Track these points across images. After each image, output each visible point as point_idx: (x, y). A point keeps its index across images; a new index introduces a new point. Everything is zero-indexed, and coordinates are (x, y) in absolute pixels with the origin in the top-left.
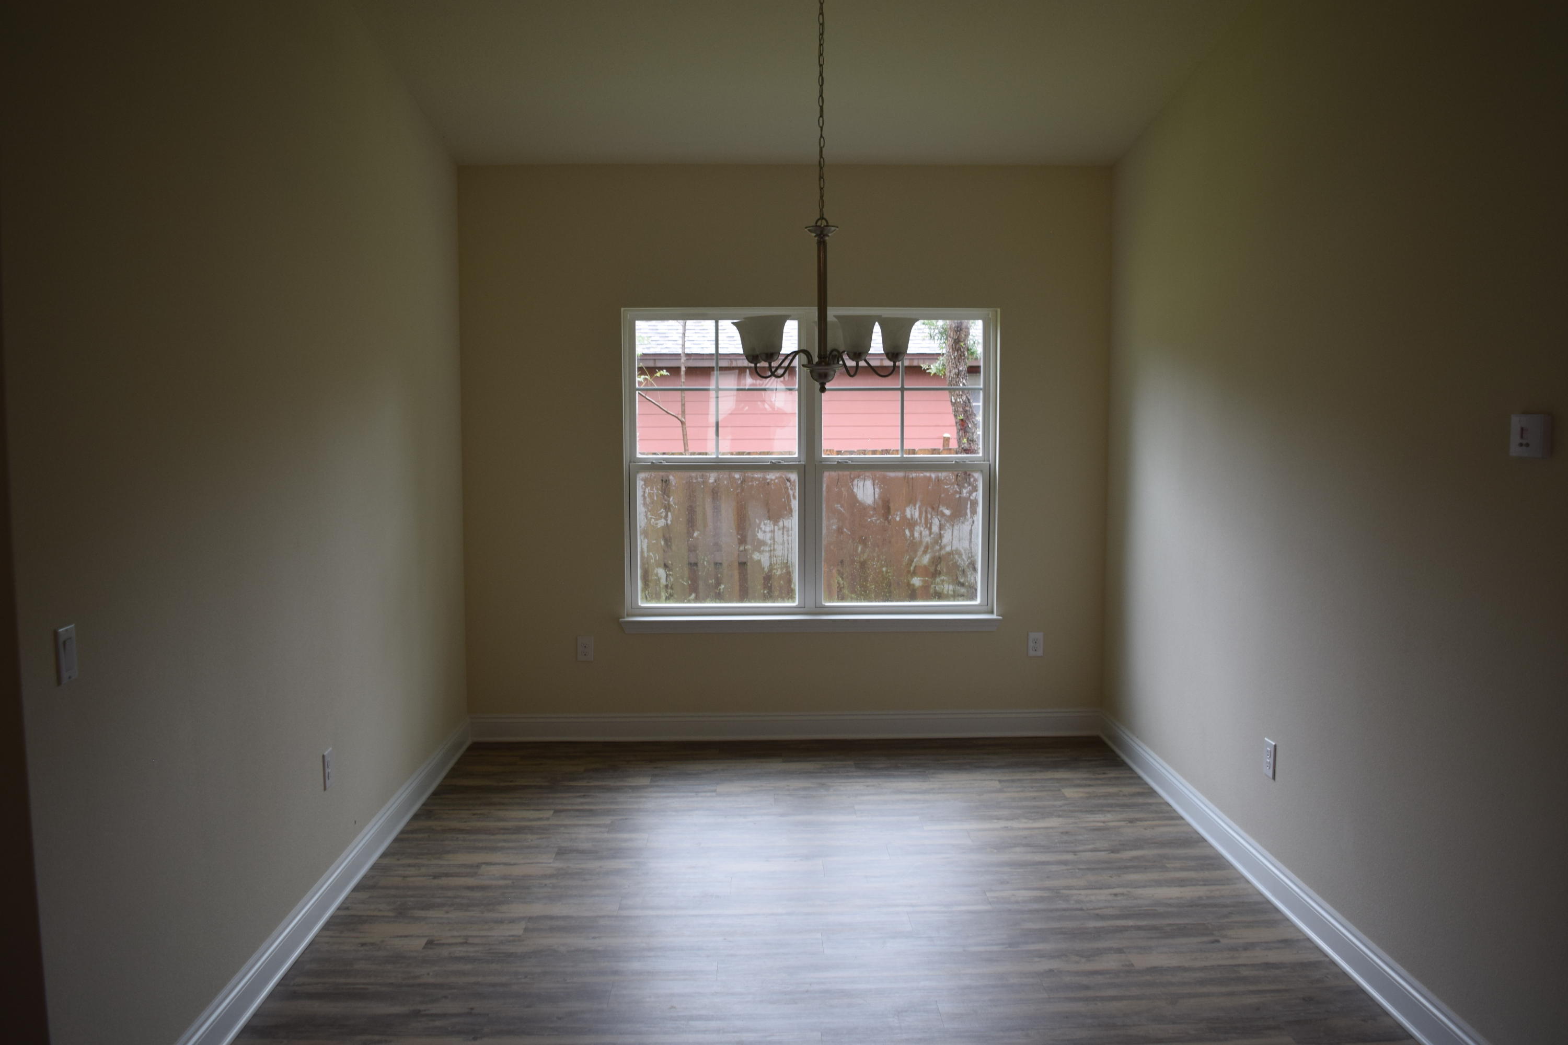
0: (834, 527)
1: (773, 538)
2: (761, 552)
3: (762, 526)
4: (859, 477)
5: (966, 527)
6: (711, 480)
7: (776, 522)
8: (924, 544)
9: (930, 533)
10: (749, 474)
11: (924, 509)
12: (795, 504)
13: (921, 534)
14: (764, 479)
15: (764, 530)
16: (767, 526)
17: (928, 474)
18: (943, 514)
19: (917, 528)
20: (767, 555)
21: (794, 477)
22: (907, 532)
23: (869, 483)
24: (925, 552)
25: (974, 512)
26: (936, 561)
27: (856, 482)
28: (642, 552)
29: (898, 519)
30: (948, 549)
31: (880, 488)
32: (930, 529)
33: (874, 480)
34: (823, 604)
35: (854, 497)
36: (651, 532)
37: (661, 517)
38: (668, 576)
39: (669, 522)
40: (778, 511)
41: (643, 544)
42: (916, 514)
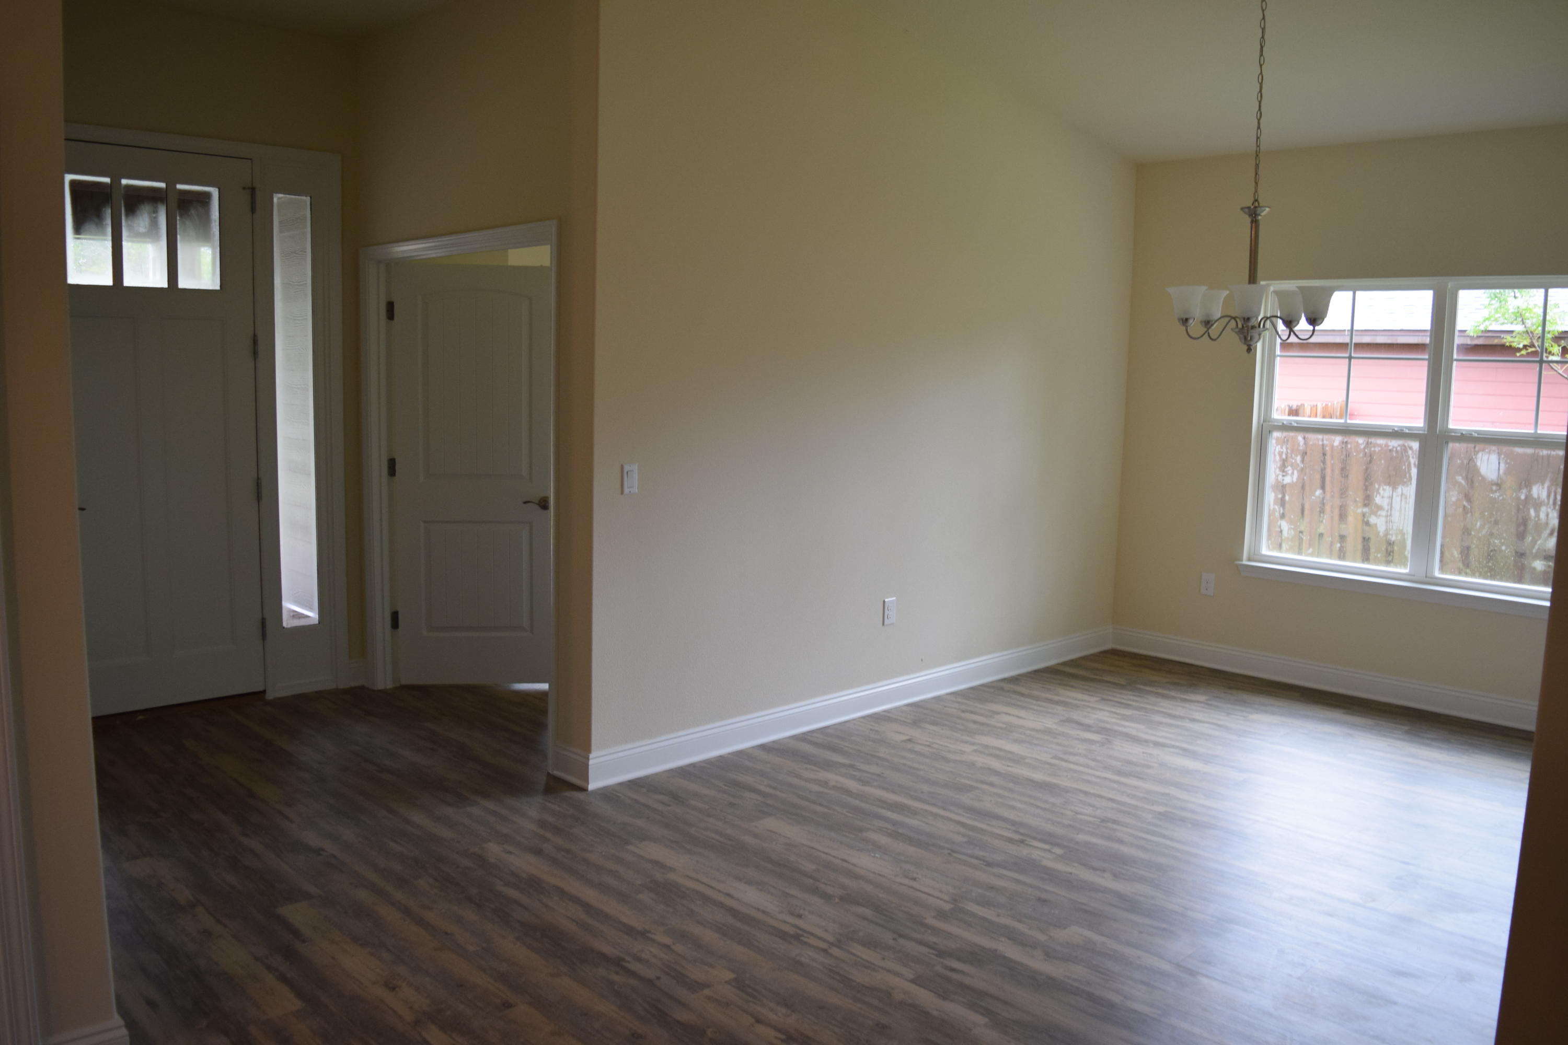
0: (1454, 499)
1: (1391, 504)
2: (1379, 517)
3: (1381, 491)
4: (1483, 450)
6: (1336, 443)
7: (1394, 488)
8: (1550, 526)
10: (1373, 440)
12: (1414, 471)
13: (1547, 515)
14: (1387, 445)
15: (1383, 494)
16: (1386, 491)
19: (1544, 509)
20: (1383, 520)
21: (1415, 445)
22: (1532, 512)
23: (1494, 458)
24: (1551, 535)
27: (1480, 455)
28: (1267, 505)
29: (1523, 497)
31: (1506, 463)
33: (1499, 454)
34: (1437, 574)
35: (1476, 470)
36: (1282, 488)
37: (1287, 474)
38: (1289, 529)
39: (1295, 480)
40: (1395, 478)
41: (1270, 497)
42: (1544, 495)
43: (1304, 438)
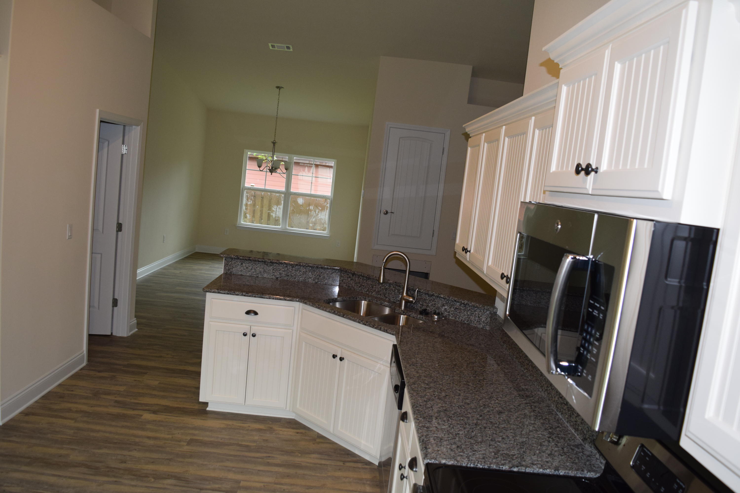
0: (292, 209)
1: (276, 210)
2: (273, 213)
3: (274, 207)
5: (325, 213)
6: (263, 194)
7: (277, 206)
8: (314, 216)
9: (316, 213)
10: (272, 193)
11: (314, 207)
12: (282, 202)
13: (313, 213)
14: (276, 195)
17: (316, 198)
18: (319, 209)
19: (312, 212)
21: (283, 195)
22: (310, 212)
23: (301, 199)
24: (314, 218)
25: (327, 209)
26: (316, 220)
27: (298, 198)
28: (244, 210)
29: (308, 209)
30: (320, 218)
31: (304, 200)
32: (316, 212)
33: (303, 198)
34: (287, 228)
35: (297, 202)
36: (246, 205)
37: (249, 202)
38: (249, 216)
39: (251, 203)
40: (278, 203)
41: (244, 208)
42: (312, 208)
43: (254, 192)
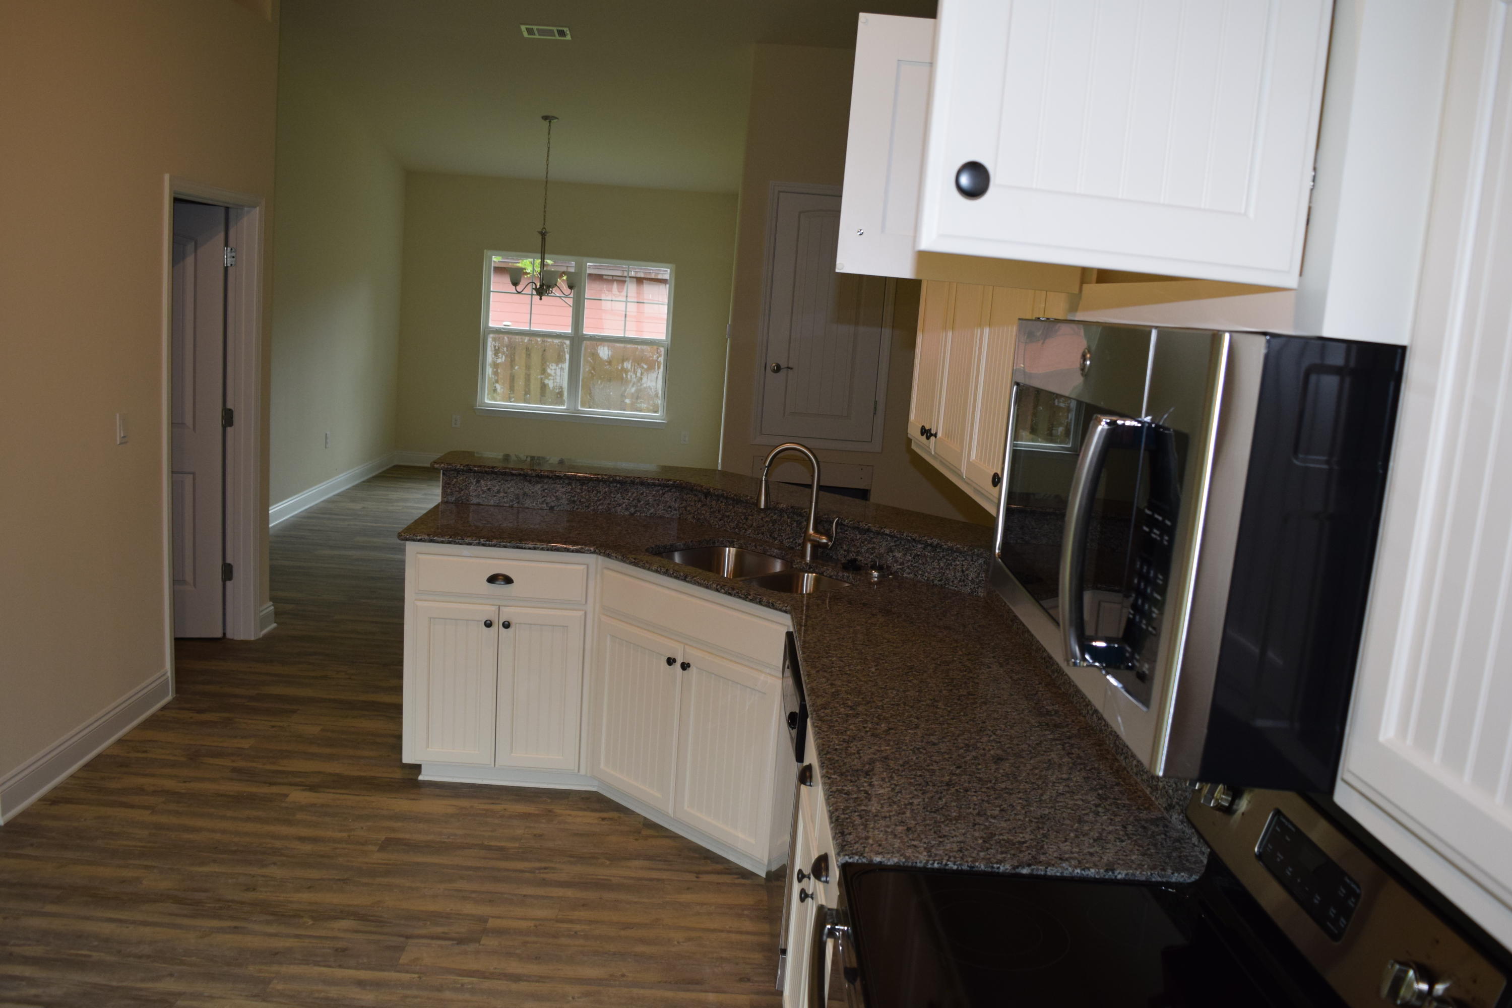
0: (587, 370)
1: (555, 373)
2: (549, 380)
3: (550, 366)
4: (601, 345)
5: (654, 375)
6: (526, 341)
7: (557, 365)
8: (632, 382)
9: (636, 377)
10: (545, 339)
11: (633, 364)
12: (567, 356)
13: (631, 376)
14: (553, 342)
15: (552, 369)
16: (553, 366)
17: (636, 346)
18: (643, 368)
19: (629, 373)
20: (552, 381)
21: (568, 342)
22: (624, 376)
23: (606, 348)
24: (633, 386)
25: (659, 368)
26: (638, 391)
27: (599, 347)
28: (489, 375)
29: (620, 368)
30: (645, 385)
31: (612, 351)
32: (636, 375)
33: (608, 347)
34: (579, 408)
35: (598, 355)
36: (495, 365)
37: (499, 358)
38: (501, 388)
39: (503, 360)
40: (560, 359)
41: (489, 371)
42: (629, 366)
43: (508, 338)
